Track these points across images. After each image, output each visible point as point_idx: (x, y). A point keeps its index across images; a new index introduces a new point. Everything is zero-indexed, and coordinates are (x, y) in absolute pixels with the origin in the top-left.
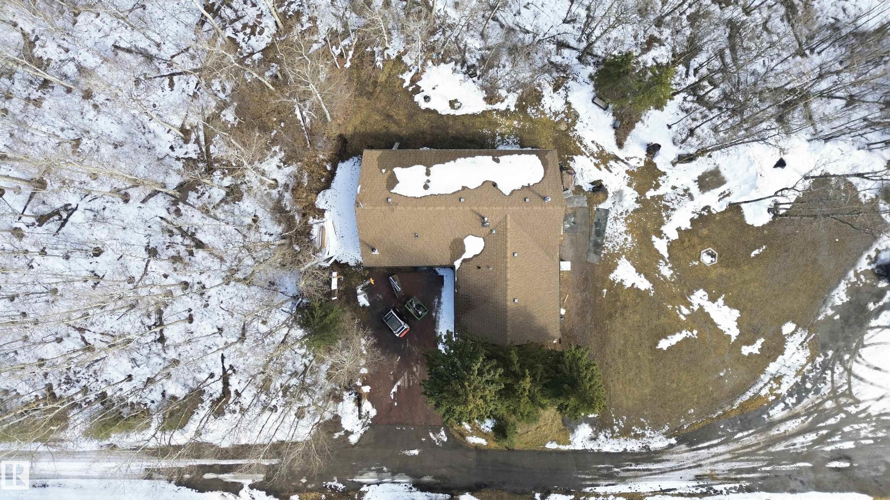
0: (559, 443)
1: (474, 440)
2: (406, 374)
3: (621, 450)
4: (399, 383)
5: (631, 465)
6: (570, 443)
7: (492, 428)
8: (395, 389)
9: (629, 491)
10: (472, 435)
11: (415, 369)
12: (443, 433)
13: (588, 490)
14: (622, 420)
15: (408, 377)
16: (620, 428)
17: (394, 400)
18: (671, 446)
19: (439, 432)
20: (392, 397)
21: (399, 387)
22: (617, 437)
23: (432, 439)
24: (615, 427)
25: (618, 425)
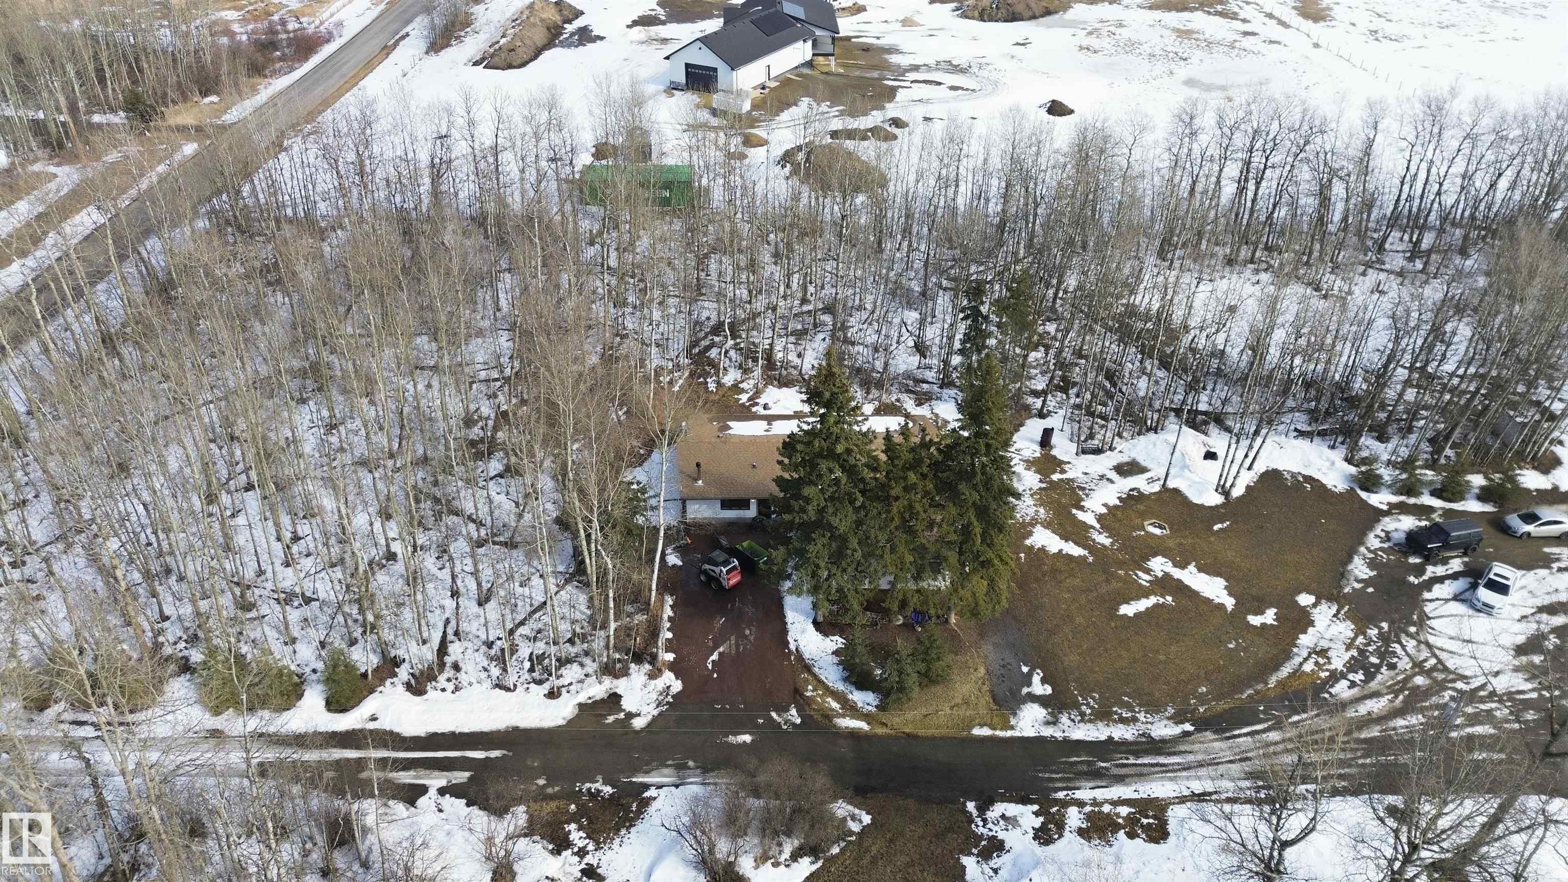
0: (994, 728)
1: (848, 723)
2: (733, 638)
3: (1103, 737)
4: (721, 649)
5: (1127, 759)
6: (1012, 728)
7: (876, 707)
8: (715, 657)
9: (1135, 796)
10: (843, 716)
11: (747, 632)
12: (794, 712)
13: (1061, 795)
14: (1093, 698)
15: (737, 641)
16: (1092, 708)
17: (713, 671)
18: (1186, 734)
19: (787, 710)
20: (710, 667)
21: (720, 654)
22: (1090, 721)
23: (775, 721)
24: (1084, 708)
25: (1088, 705)
